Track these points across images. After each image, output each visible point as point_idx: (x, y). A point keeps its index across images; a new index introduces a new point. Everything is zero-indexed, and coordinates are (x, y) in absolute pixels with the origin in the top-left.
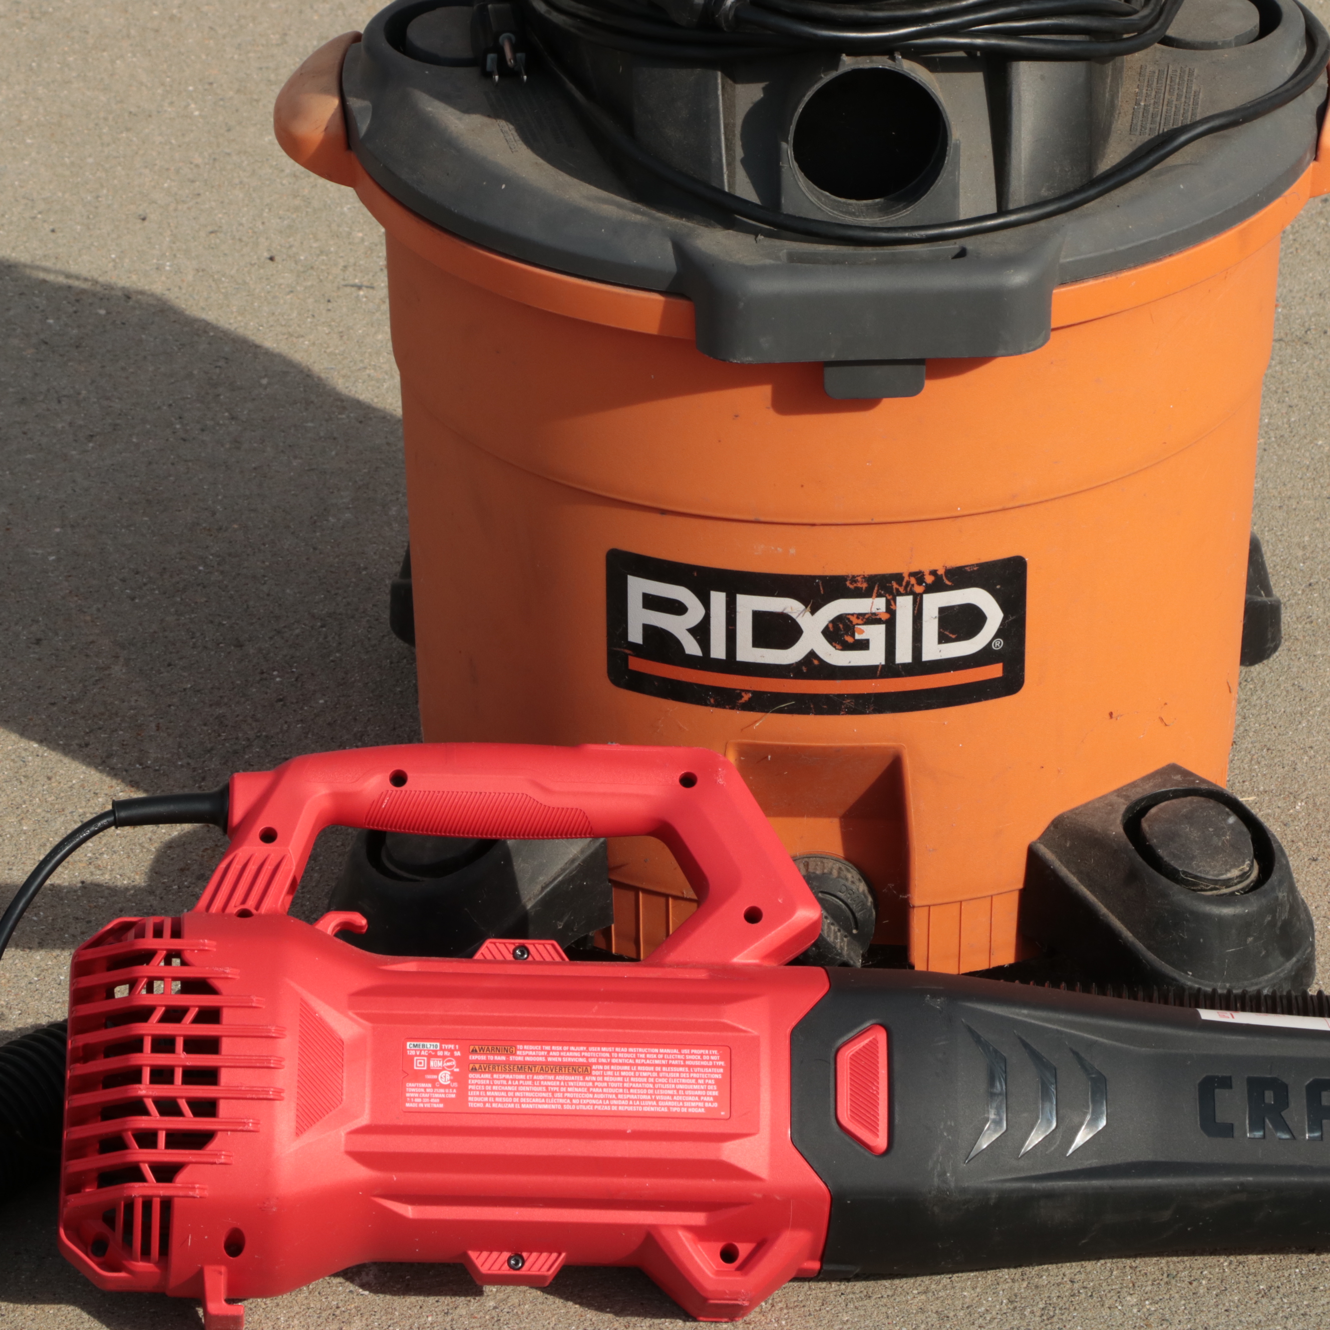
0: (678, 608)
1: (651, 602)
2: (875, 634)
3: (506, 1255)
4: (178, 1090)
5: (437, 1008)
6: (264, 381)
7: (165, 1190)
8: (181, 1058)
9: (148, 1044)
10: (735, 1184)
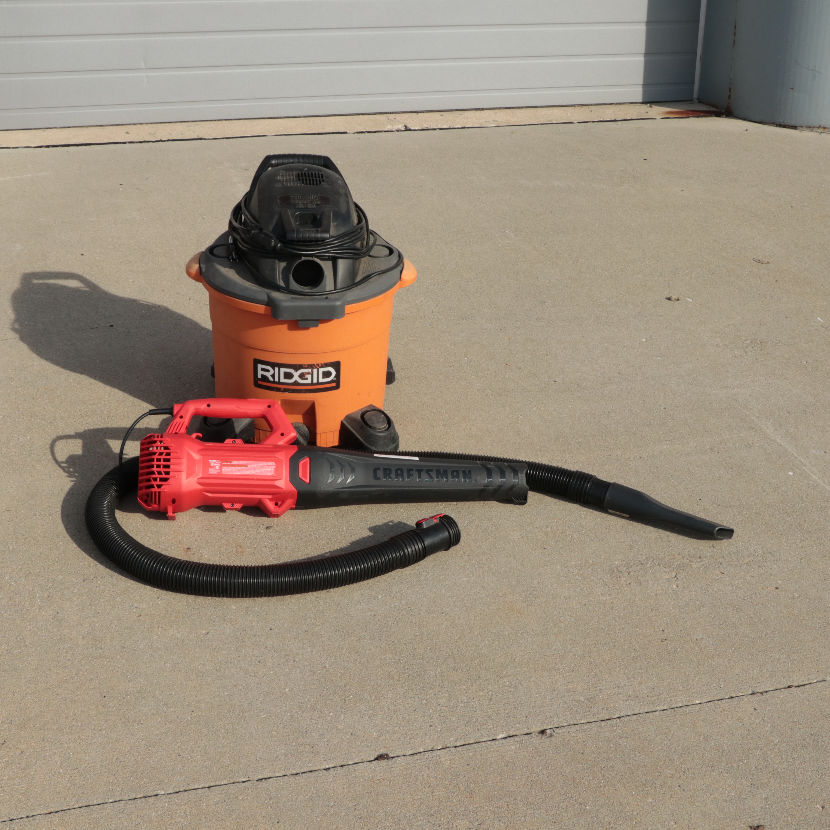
0: (268, 371)
1: (263, 370)
2: (309, 377)
3: (230, 504)
4: (162, 469)
5: (216, 453)
7: (159, 490)
8: (162, 463)
9: (155, 460)
10: (277, 490)
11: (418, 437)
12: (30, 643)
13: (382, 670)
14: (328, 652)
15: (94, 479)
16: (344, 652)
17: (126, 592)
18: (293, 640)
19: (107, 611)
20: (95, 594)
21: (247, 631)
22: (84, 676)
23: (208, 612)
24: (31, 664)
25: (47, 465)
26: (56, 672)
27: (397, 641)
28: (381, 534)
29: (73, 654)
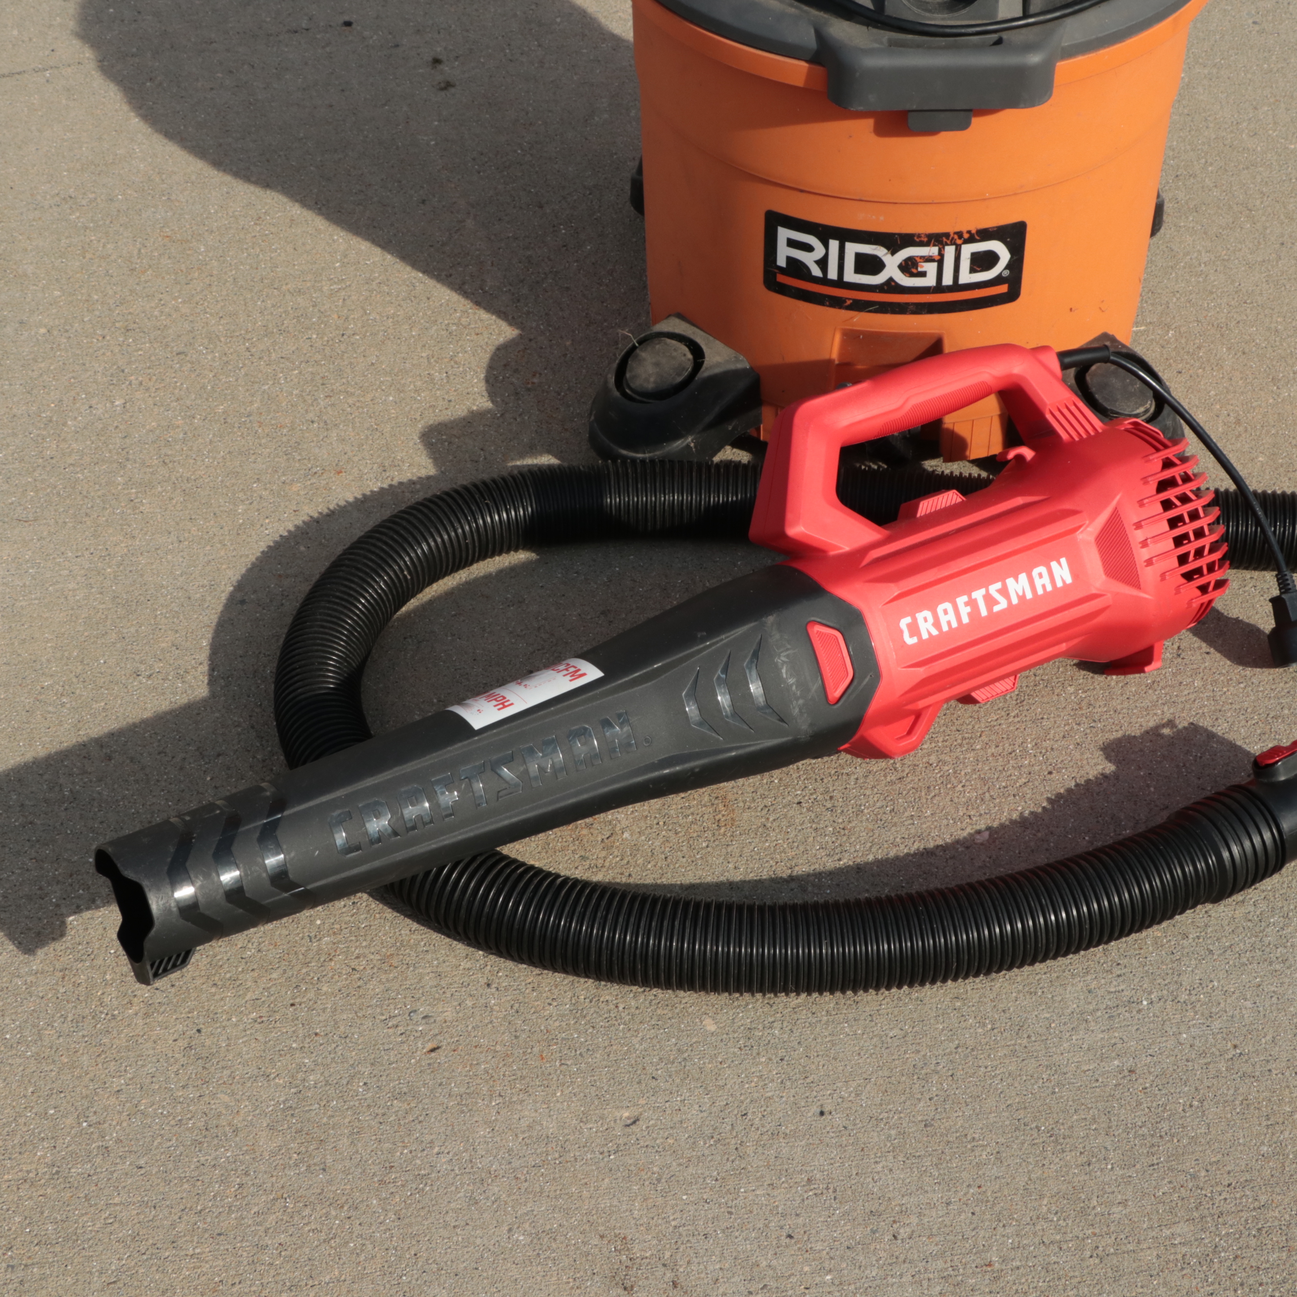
0: (809, 248)
1: (792, 243)
2: (931, 268)
6: (558, 20)
11: (1232, 419)
12: (119, 1141)
13: (1165, 1284)
14: (997, 1208)
15: (302, 548)
16: (1045, 1209)
17: (395, 962)
18: (890, 1157)
19: (342, 1029)
20: (307, 964)
21: (750, 1116)
22: (272, 1273)
23: (635, 1041)
24: (121, 1221)
25: (171, 499)
26: (191, 1252)
27: (1203, 1173)
28: (1140, 768)
29: (241, 1185)
